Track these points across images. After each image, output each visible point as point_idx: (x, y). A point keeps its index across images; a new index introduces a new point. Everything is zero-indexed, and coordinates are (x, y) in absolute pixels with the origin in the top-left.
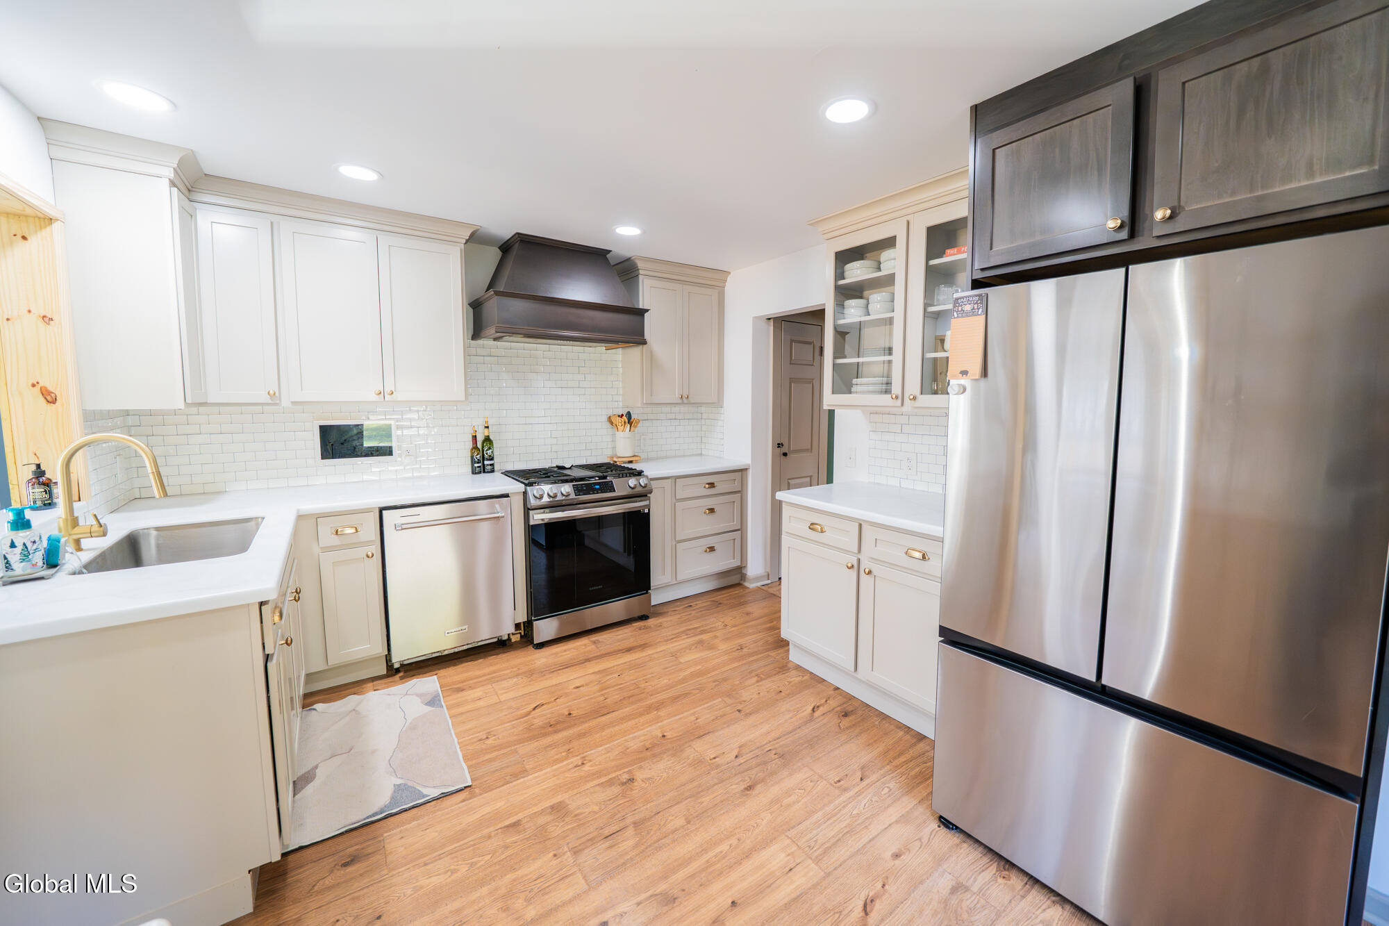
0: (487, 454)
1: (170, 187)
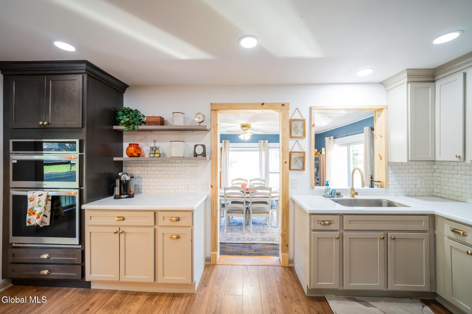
1: (407, 84)
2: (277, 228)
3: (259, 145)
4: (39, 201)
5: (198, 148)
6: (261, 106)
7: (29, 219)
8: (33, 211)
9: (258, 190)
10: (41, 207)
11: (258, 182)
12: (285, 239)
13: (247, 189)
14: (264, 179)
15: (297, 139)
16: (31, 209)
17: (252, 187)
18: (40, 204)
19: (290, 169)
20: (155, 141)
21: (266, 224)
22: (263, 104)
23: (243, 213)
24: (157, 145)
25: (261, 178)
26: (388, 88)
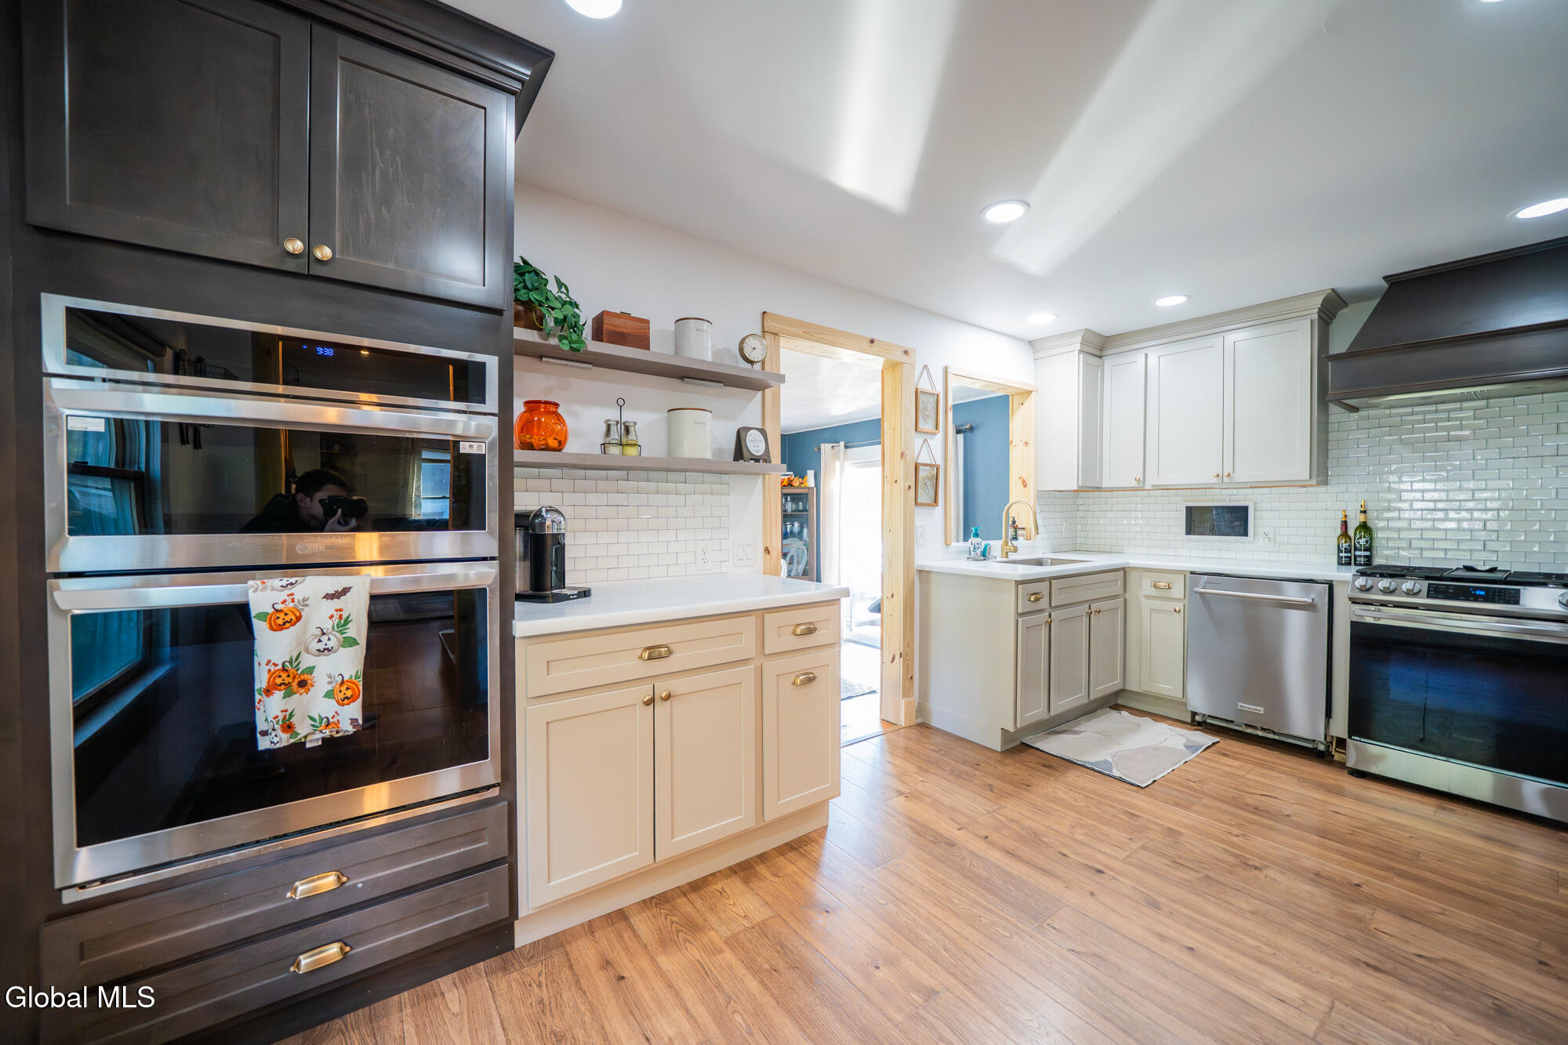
0: (1359, 543)
1: (1079, 354)
4: (344, 617)
5: (751, 438)
6: (867, 345)
7: (288, 713)
8: (299, 672)
10: (358, 646)
12: (908, 664)
15: (927, 436)
16: (290, 662)
18: (351, 632)
19: (916, 503)
20: (621, 404)
22: (872, 341)
24: (628, 416)
26: (1039, 355)
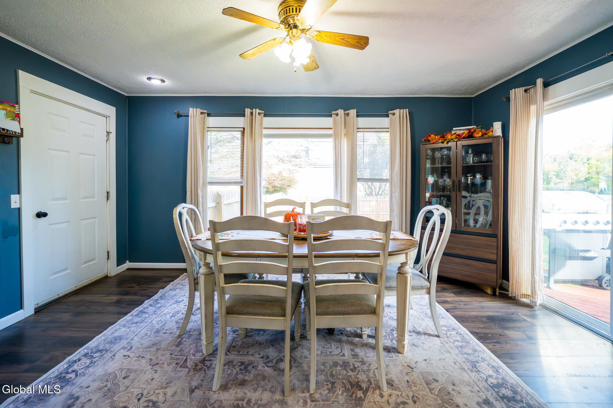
2: (399, 355)
3: (335, 122)
9: (334, 232)
11: (331, 208)
13: (300, 228)
14: (345, 200)
17: (316, 221)
21: (360, 336)
23: (284, 315)
25: (339, 200)
